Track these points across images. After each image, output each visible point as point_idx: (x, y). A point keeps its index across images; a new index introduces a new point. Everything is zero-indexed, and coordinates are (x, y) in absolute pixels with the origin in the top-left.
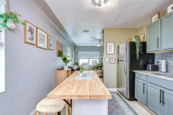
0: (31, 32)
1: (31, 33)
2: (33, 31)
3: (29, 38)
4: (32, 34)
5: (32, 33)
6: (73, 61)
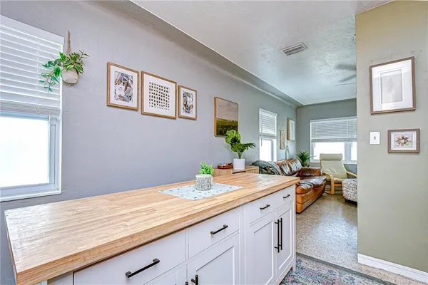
0: (124, 83)
1: (124, 88)
2: (130, 82)
3: (120, 96)
4: (126, 89)
5: (128, 85)
6: (287, 149)
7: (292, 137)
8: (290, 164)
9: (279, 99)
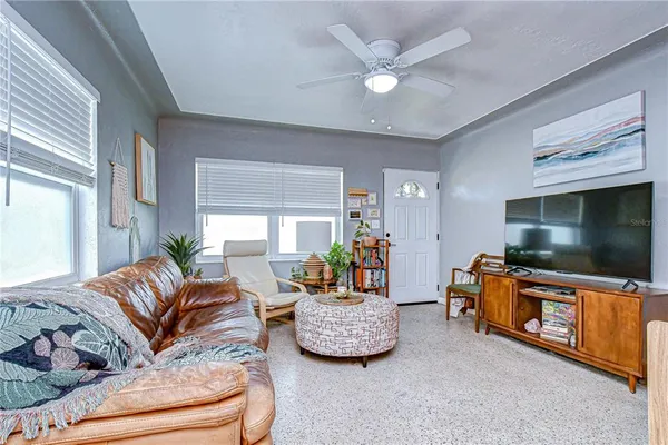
6: (134, 230)
7: (149, 193)
8: (153, 276)
9: (120, 56)
